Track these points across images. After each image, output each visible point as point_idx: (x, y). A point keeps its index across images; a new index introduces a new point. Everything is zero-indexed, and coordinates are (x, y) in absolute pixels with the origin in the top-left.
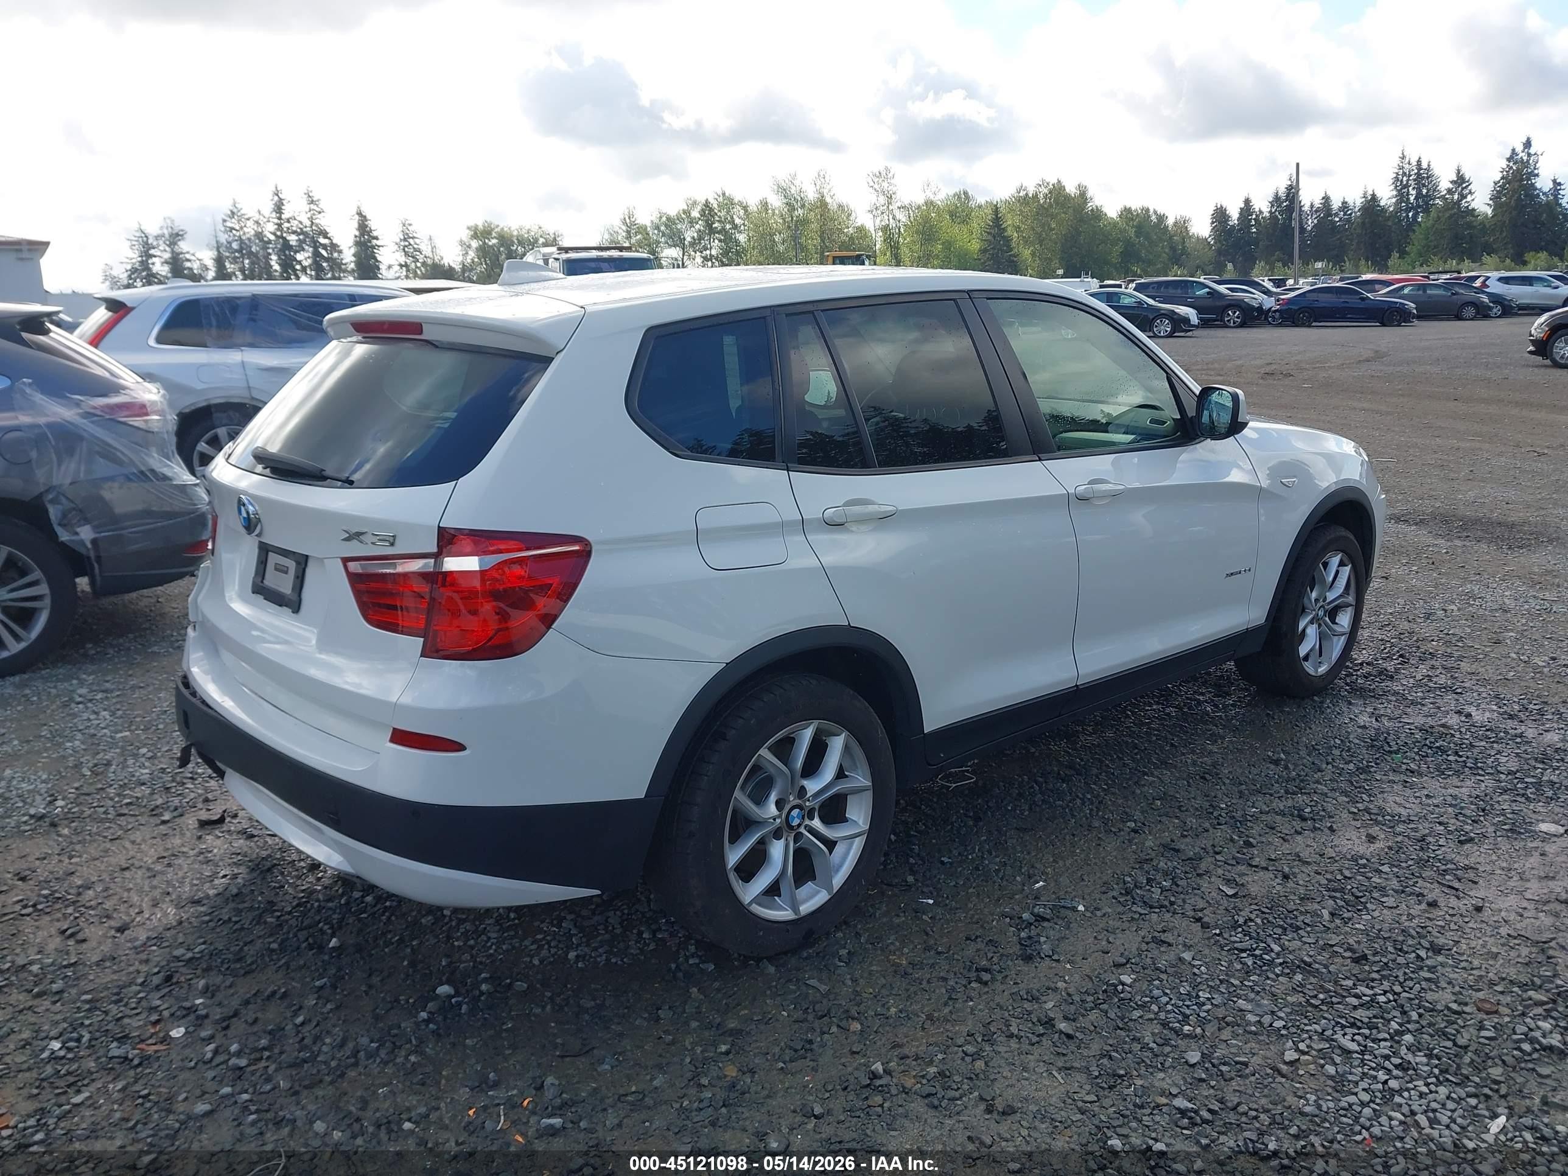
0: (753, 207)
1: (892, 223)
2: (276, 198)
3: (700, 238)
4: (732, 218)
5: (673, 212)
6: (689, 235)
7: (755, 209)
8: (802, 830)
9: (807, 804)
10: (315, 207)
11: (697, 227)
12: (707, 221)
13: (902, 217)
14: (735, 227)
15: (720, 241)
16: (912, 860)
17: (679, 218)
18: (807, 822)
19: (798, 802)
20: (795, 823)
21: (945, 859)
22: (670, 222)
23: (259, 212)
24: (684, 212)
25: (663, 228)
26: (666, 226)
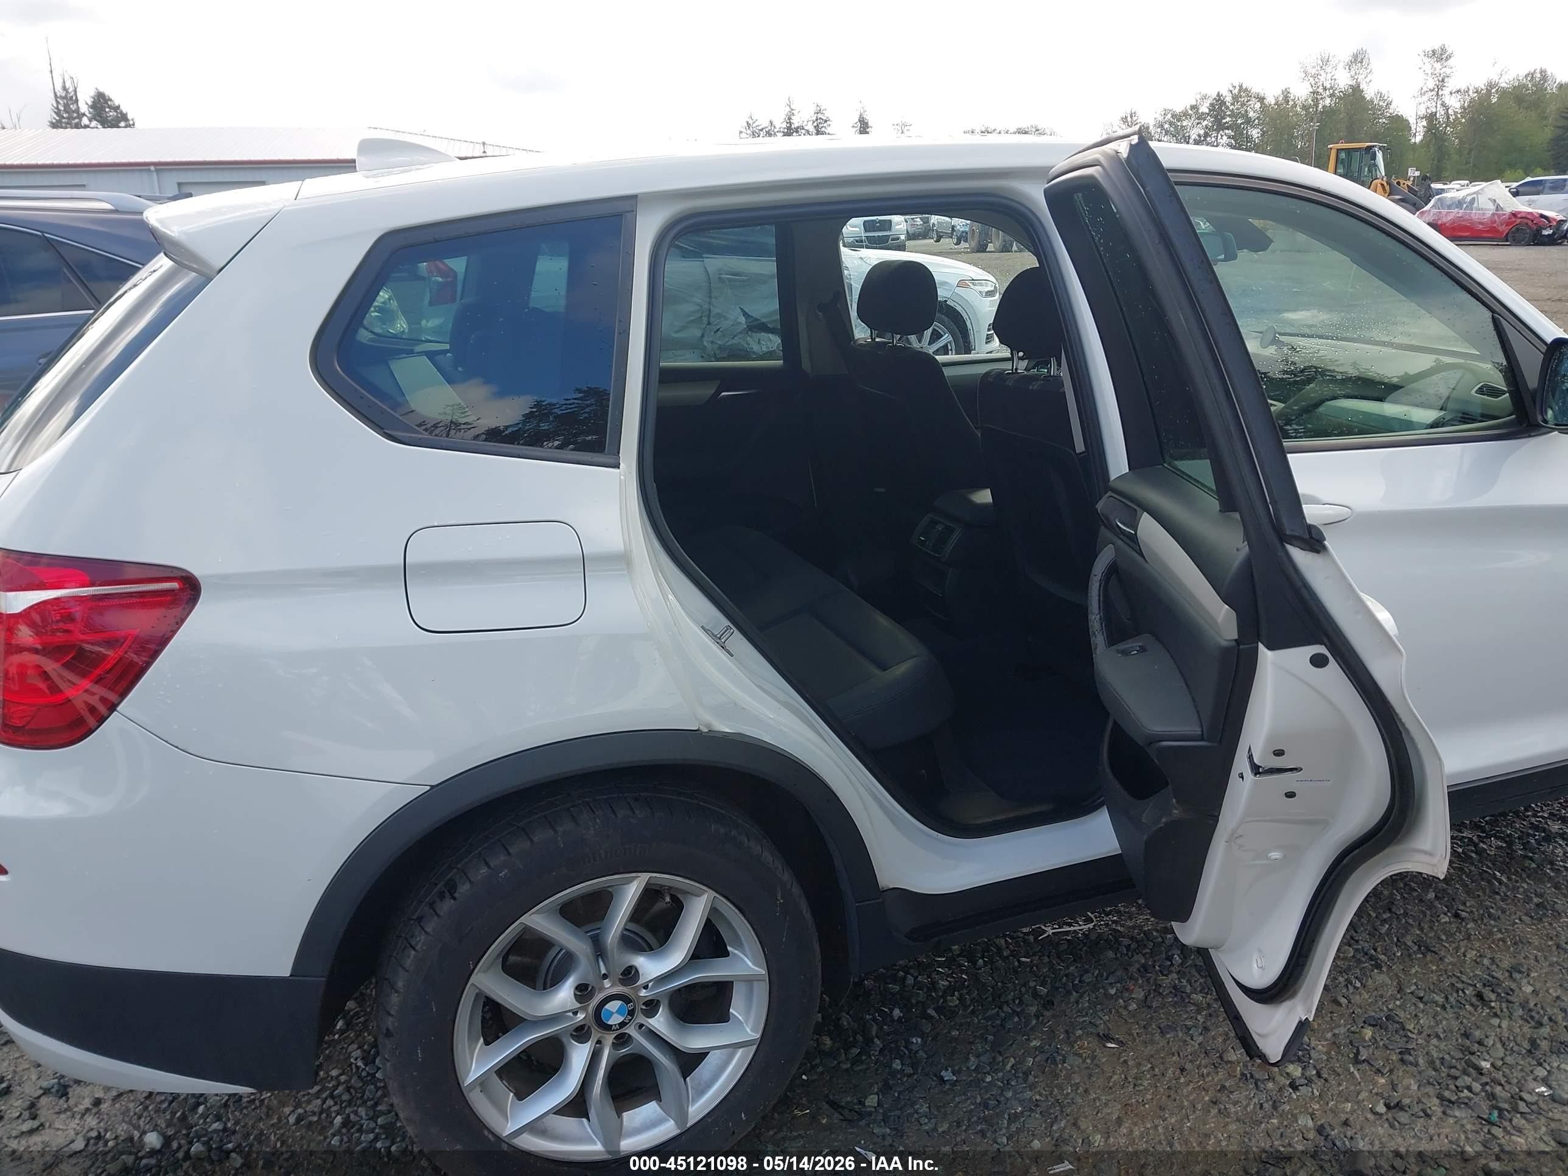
0: (1270, 100)
1: (1441, 112)
2: (788, 109)
3: (1206, 135)
4: (1246, 111)
5: (1179, 109)
6: (1195, 132)
7: (1273, 102)
8: (631, 1030)
9: (643, 993)
10: (821, 116)
11: (1206, 123)
12: (1216, 117)
13: (1455, 103)
14: (1248, 121)
15: (1229, 137)
16: (897, 1065)
17: (1185, 114)
18: (641, 1019)
19: (619, 989)
20: (615, 1020)
21: (947, 1075)
22: (1177, 117)
23: (771, 122)
24: (1193, 107)
25: (1166, 126)
26: (1171, 123)
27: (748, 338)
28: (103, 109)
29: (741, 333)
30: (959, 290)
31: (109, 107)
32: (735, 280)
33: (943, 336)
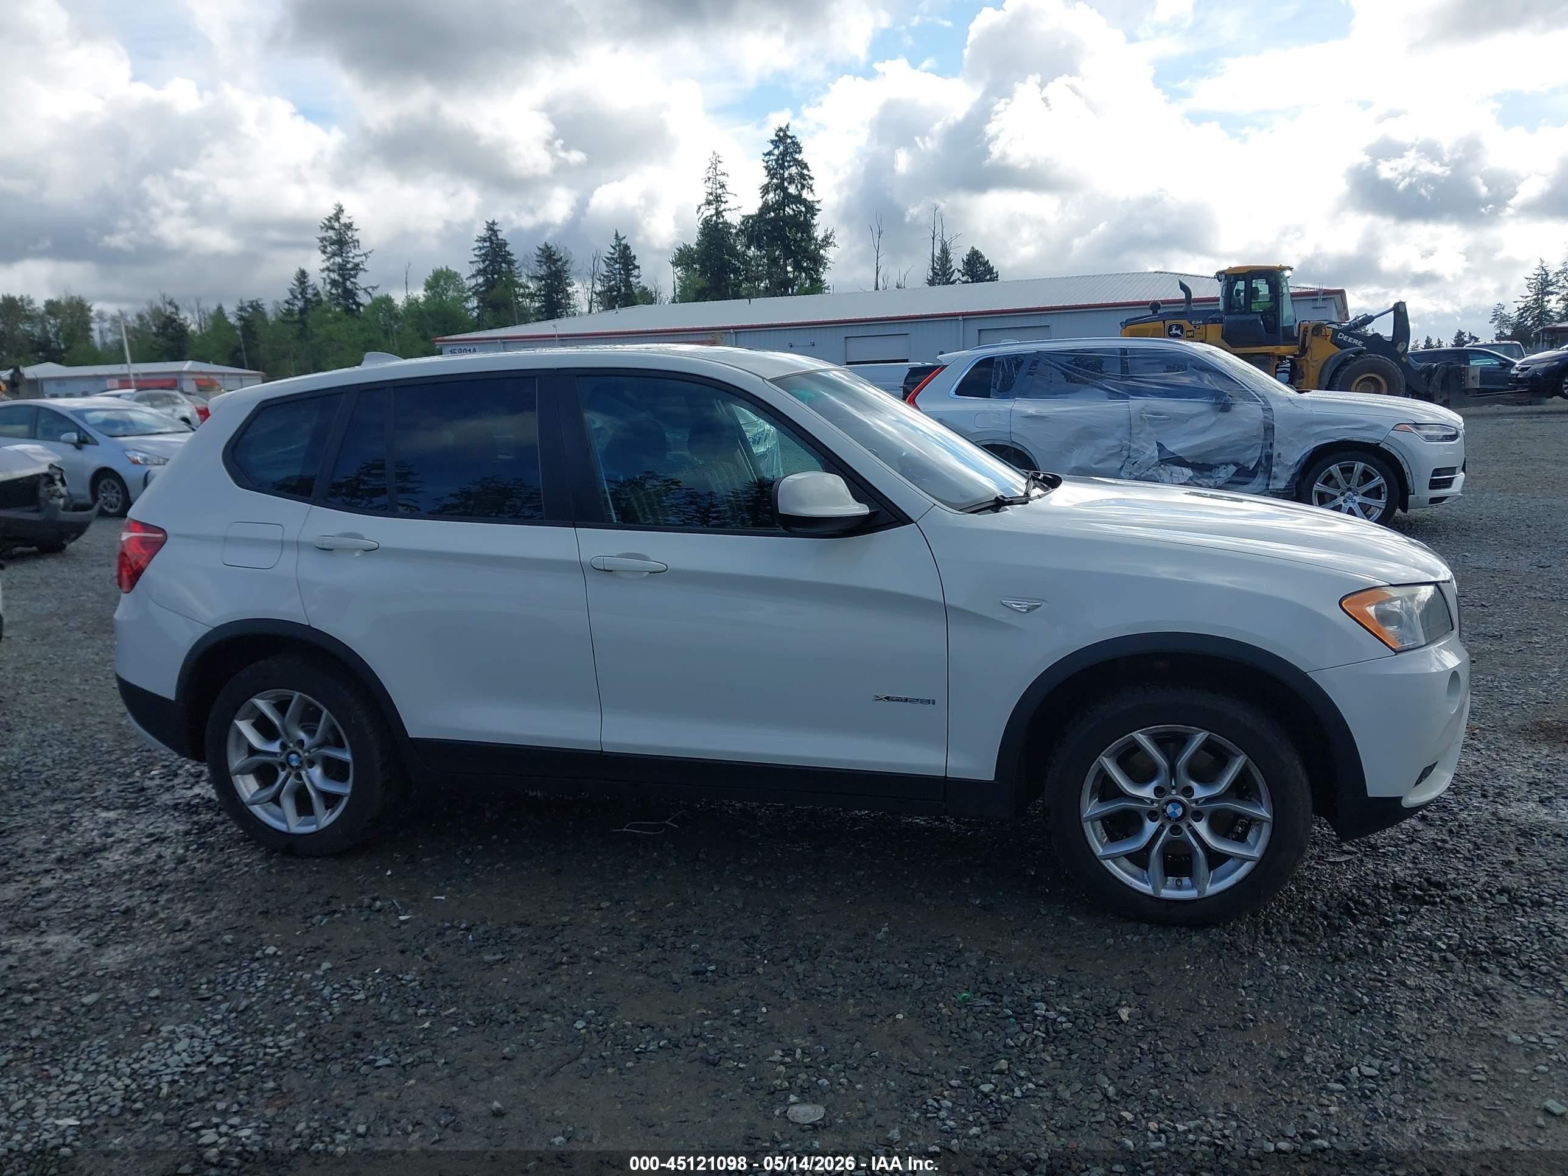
27: (1161, 471)
28: (974, 265)
29: (1154, 466)
30: (1393, 434)
31: (980, 263)
32: (1155, 419)
33: (1374, 478)
